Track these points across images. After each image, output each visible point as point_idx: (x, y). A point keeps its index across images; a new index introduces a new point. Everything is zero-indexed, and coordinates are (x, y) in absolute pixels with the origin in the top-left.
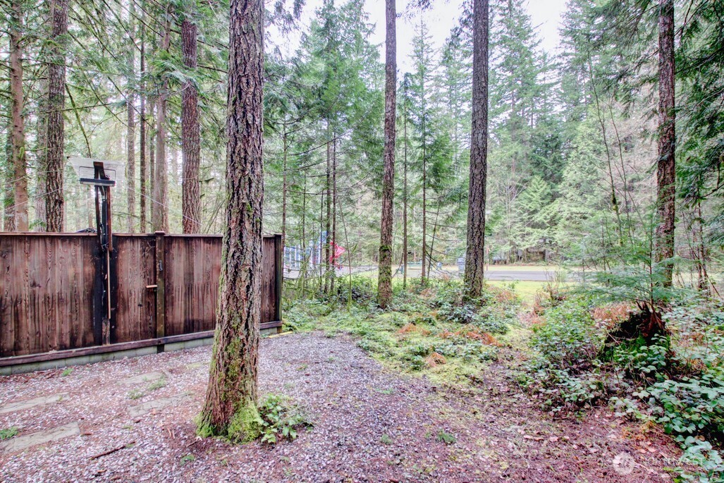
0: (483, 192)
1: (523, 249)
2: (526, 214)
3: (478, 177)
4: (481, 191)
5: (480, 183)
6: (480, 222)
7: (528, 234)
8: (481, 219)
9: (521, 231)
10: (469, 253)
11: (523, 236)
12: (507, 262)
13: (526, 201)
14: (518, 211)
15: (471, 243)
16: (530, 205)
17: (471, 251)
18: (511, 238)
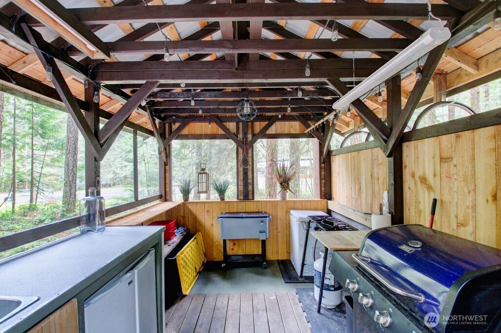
0: (75, 148)
1: (121, 176)
2: (124, 153)
3: (72, 139)
4: (74, 148)
5: (73, 142)
6: (73, 166)
7: (126, 166)
8: (74, 165)
9: (121, 164)
10: (65, 186)
11: (122, 168)
12: (111, 185)
13: (124, 144)
14: (119, 150)
15: (67, 179)
16: (126, 147)
17: (67, 184)
18: (114, 169)
